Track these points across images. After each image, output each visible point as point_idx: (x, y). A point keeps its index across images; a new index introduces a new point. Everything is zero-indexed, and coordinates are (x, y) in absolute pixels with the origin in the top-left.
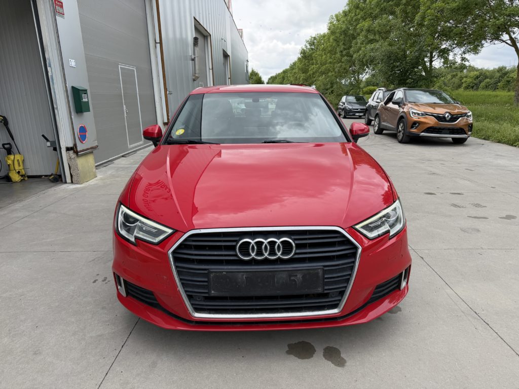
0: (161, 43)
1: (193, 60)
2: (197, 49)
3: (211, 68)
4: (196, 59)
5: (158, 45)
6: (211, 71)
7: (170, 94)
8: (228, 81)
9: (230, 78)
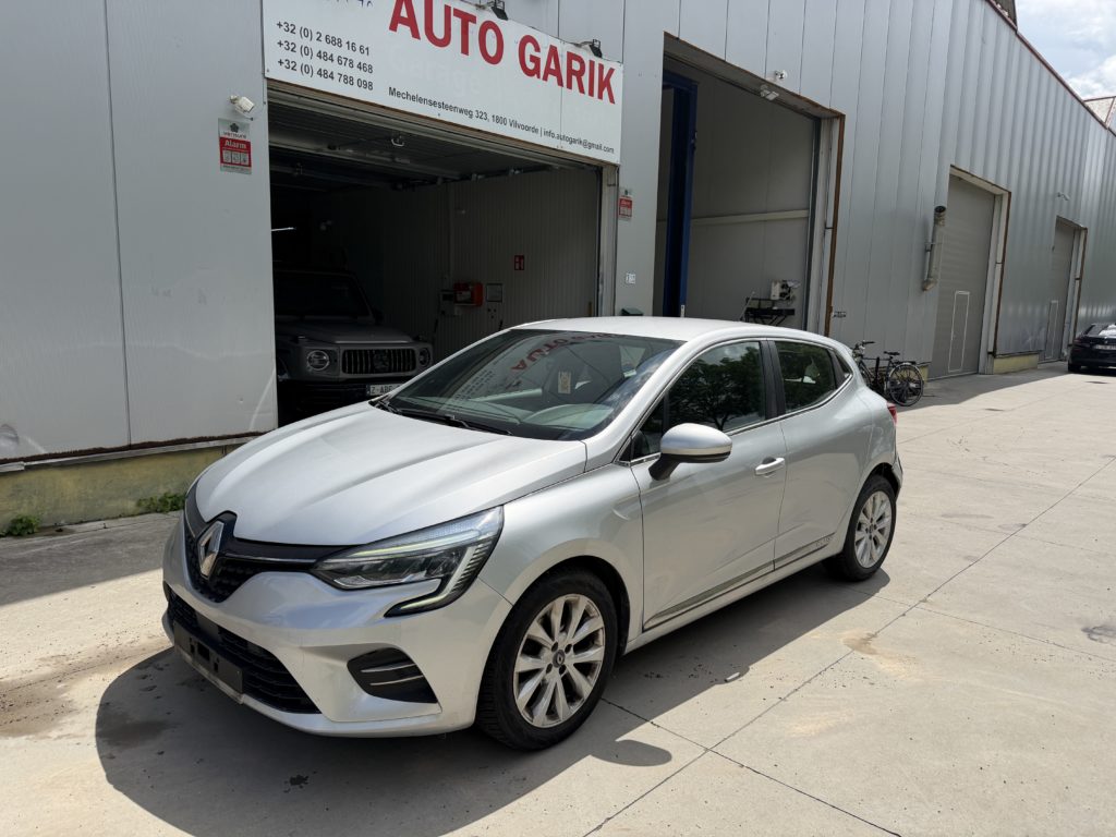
0: (834, 228)
1: (929, 249)
2: (940, 230)
3: (1000, 260)
4: (936, 248)
5: (829, 232)
6: (999, 266)
7: (840, 315)
8: (1073, 286)
9: (1080, 279)
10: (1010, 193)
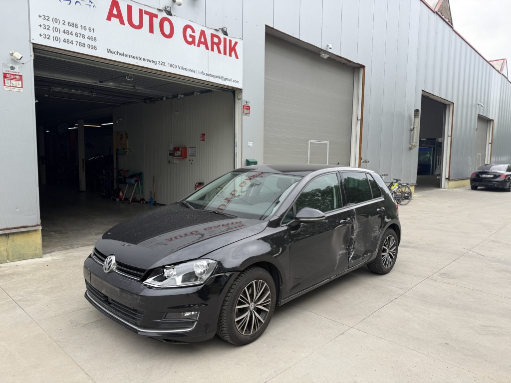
0: (361, 120)
1: (412, 130)
2: (417, 120)
3: (450, 134)
4: (415, 130)
5: (359, 122)
6: (450, 138)
7: (366, 161)
8: (488, 147)
9: (491, 143)
10: (453, 103)
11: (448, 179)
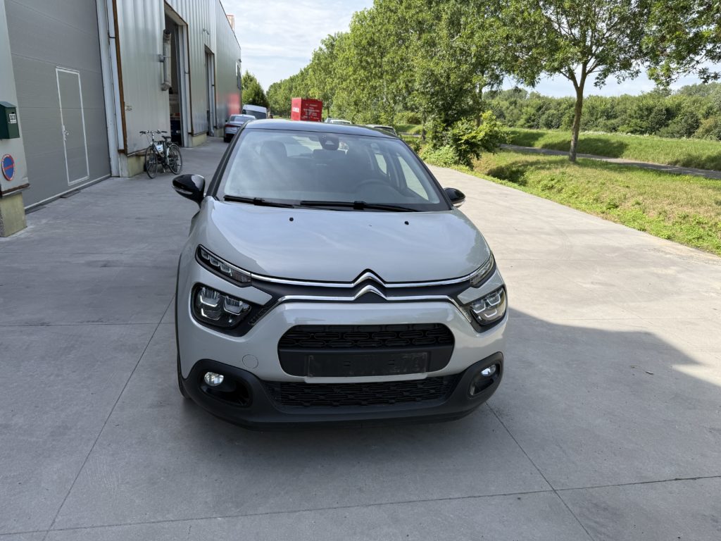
0: (117, 38)
1: (162, 61)
2: (168, 47)
3: (187, 71)
4: (167, 60)
5: (113, 41)
6: (187, 75)
7: (129, 108)
8: (212, 89)
9: (214, 85)
10: (187, 25)
11: (191, 134)
